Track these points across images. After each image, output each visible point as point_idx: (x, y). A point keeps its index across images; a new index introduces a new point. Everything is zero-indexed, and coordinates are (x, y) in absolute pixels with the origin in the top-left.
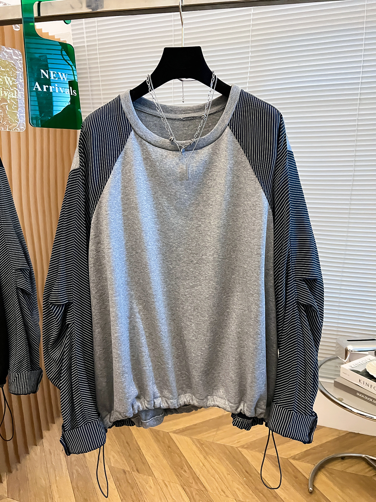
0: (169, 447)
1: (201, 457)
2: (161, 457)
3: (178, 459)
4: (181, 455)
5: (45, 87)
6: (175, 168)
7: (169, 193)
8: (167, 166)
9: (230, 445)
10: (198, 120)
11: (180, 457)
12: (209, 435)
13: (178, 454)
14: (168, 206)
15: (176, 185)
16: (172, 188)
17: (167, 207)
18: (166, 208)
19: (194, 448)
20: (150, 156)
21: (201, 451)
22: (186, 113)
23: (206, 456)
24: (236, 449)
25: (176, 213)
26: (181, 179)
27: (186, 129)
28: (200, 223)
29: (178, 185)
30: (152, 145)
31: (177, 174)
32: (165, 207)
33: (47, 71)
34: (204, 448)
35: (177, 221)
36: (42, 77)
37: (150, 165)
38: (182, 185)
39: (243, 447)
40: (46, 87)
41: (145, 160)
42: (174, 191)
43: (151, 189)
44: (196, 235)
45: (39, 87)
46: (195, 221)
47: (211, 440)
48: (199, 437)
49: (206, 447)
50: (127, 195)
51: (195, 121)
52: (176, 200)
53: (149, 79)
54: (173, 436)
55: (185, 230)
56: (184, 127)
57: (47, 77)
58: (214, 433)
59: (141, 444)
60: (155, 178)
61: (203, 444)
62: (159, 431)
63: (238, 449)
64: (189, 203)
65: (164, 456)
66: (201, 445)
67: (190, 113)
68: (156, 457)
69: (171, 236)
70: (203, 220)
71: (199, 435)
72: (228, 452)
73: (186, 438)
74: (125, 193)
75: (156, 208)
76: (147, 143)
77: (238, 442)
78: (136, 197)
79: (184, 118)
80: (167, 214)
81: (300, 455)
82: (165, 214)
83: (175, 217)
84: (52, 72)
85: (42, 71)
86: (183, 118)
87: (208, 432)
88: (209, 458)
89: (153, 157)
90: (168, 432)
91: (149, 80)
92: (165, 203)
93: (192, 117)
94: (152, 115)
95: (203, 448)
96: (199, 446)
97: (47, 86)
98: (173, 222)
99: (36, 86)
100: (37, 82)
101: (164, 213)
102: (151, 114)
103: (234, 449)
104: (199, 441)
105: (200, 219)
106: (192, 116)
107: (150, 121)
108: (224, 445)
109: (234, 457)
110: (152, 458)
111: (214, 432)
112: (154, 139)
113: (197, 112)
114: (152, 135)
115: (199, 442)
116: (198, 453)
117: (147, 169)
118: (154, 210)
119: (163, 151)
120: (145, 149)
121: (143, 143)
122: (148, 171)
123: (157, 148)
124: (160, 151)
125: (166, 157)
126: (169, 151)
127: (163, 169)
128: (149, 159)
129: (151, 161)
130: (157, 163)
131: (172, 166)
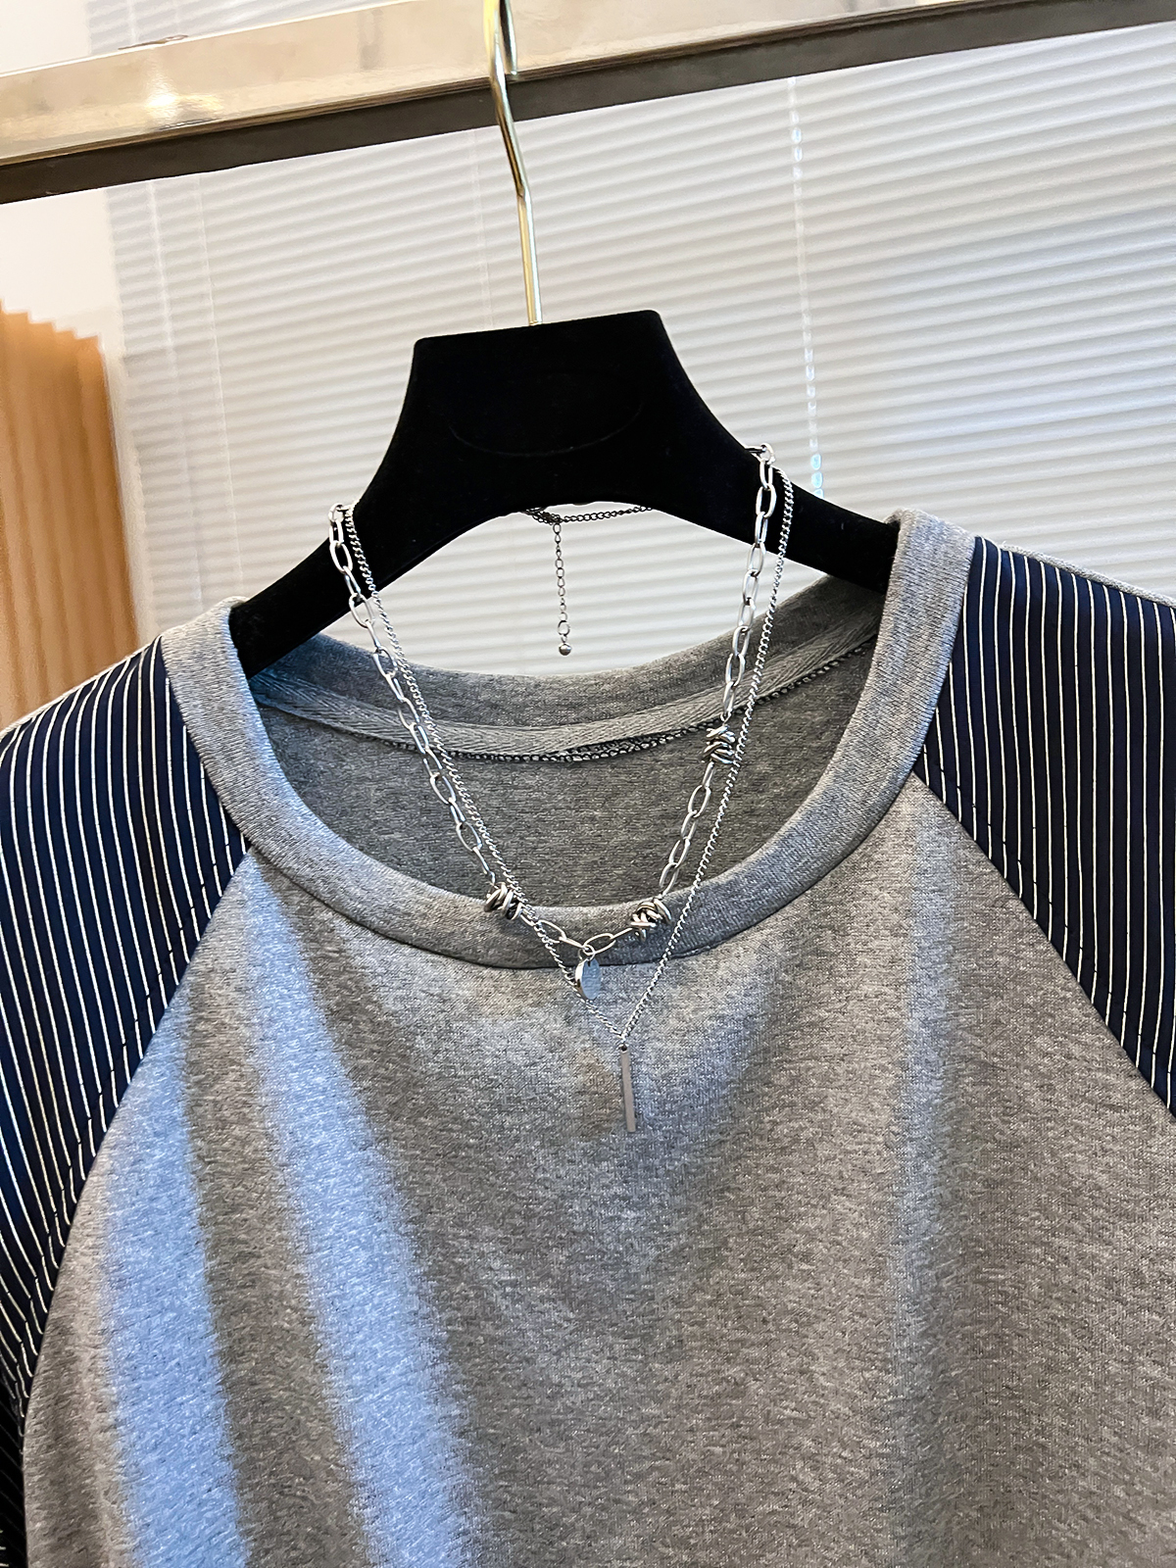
7: (517, 1207)
8: (488, 1061)
10: (672, 751)
14: (514, 1284)
15: (562, 1162)
16: (532, 1180)
17: (508, 1289)
18: (505, 1295)
22: (589, 720)
25: (569, 1320)
26: (593, 1128)
27: (593, 819)
28: (734, 1371)
29: (572, 1162)
31: (563, 1102)
32: (496, 1293)
35: (582, 1369)
38: (596, 1159)
42: (549, 1194)
43: (399, 1189)
44: (718, 1450)
46: (704, 1362)
50: (244, 1257)
51: (648, 758)
52: (563, 1246)
53: (346, 534)
55: (636, 1425)
56: (580, 804)
60: (412, 1121)
64: (653, 1252)
67: (612, 717)
69: (550, 1463)
70: (755, 1353)
74: (233, 1241)
75: (442, 1300)
78: (298, 1276)
79: (579, 749)
80: (507, 1330)
82: (500, 1333)
83: (566, 1349)
86: (570, 751)
91: (347, 541)
92: (496, 1265)
93: (629, 739)
94: (375, 739)
98: (556, 1379)
101: (489, 1329)
102: (368, 737)
105: (735, 1346)
106: (630, 734)
107: (362, 780)
113: (663, 702)
118: (426, 1310)
119: (451, 969)
120: (336, 960)
121: (323, 922)
122: (365, 1084)
123: (407, 950)
124: (428, 969)
125: (472, 1007)
126: (486, 972)
127: (461, 1073)
128: (366, 1012)
129: (376, 1026)
130: (421, 1043)
131: (519, 1059)
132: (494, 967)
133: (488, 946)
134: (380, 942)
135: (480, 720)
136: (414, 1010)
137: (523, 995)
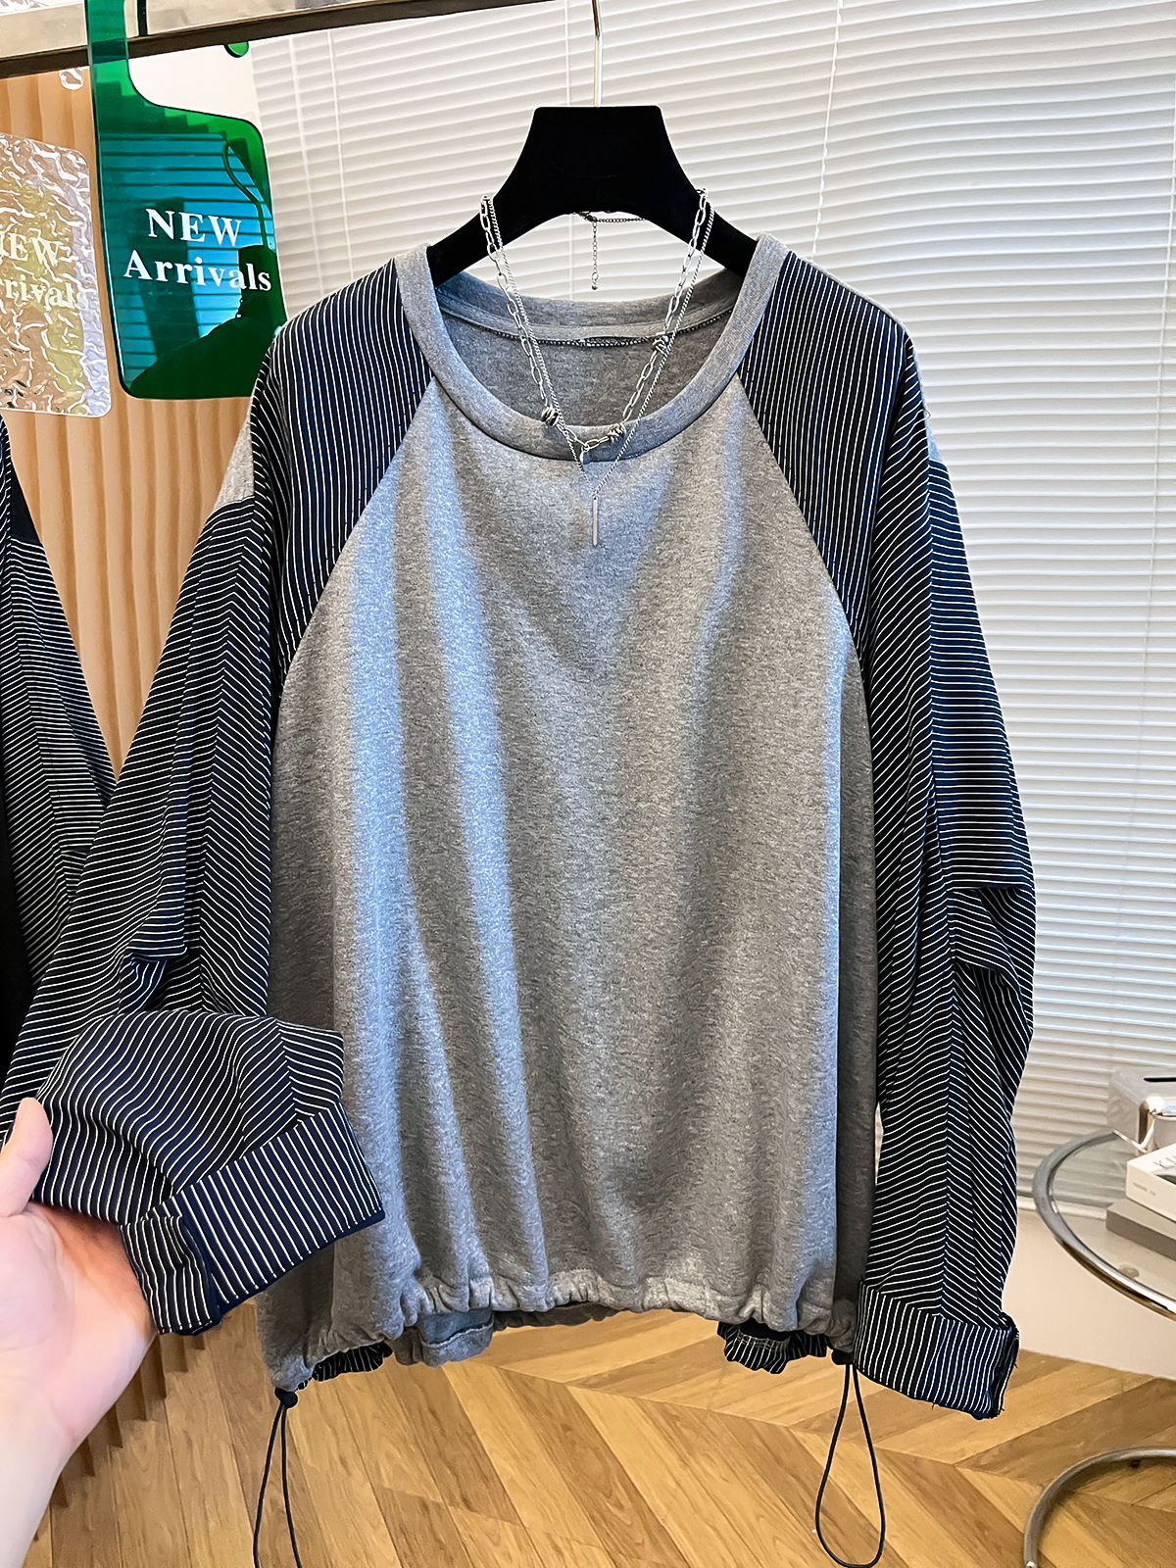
0: (566, 1428)
1: (671, 1459)
2: (542, 1459)
3: (596, 1467)
4: (604, 1452)
5: (160, 266)
6: (559, 509)
8: (532, 502)
9: (765, 1418)
10: (635, 350)
11: (600, 1457)
12: (695, 1389)
13: (596, 1451)
15: (559, 563)
16: (544, 573)
19: (648, 1430)
20: (476, 467)
21: (671, 1438)
22: (597, 325)
23: (688, 1456)
24: (786, 1433)
26: (575, 544)
27: (592, 383)
29: (564, 563)
30: (483, 431)
31: (563, 528)
33: (170, 213)
34: (683, 1429)
36: (152, 234)
37: (475, 494)
38: (575, 562)
39: (806, 1426)
40: (165, 267)
41: (462, 477)
42: (552, 582)
45: (141, 268)
47: (703, 1405)
48: (663, 1396)
49: (690, 1426)
50: (408, 590)
51: (623, 351)
53: (489, 210)
54: (578, 1393)
56: (587, 373)
57: (169, 231)
58: (714, 1383)
59: (476, 1414)
61: (677, 1418)
62: (534, 1378)
63: (790, 1432)
65: (552, 1456)
66: (671, 1421)
67: (609, 325)
68: (528, 1459)
71: (665, 1391)
72: (758, 1442)
73: (620, 1398)
74: (404, 580)
76: (468, 424)
77: (789, 1412)
78: (433, 598)
79: (590, 339)
81: (996, 1453)
84: (185, 217)
85: (153, 214)
86: (586, 340)
87: (693, 1380)
88: (698, 1463)
89: (485, 471)
90: (562, 1384)
91: (489, 214)
93: (615, 338)
95: (677, 1431)
96: (662, 1421)
97: (169, 265)
99: (134, 265)
100: (135, 252)
101: (516, 659)
103: (780, 1433)
104: (661, 1406)
106: (617, 336)
107: (482, 353)
108: (744, 1419)
109: (778, 1461)
110: (513, 1461)
111: (712, 1379)
112: (490, 414)
113: (635, 322)
114: (485, 397)
115: (665, 1413)
116: (662, 1445)
117: (465, 507)
118: (486, 644)
119: (518, 455)
120: (464, 444)
121: (460, 423)
122: (467, 513)
123: (497, 444)
124: (506, 454)
125: (528, 474)
126: (535, 458)
127: (516, 508)
128: (473, 474)
129: (477, 482)
130: (498, 492)
131: (547, 502)
132: (540, 457)
133: (537, 444)
134: (484, 437)
135: (543, 323)
136: (497, 474)
137: (553, 471)
